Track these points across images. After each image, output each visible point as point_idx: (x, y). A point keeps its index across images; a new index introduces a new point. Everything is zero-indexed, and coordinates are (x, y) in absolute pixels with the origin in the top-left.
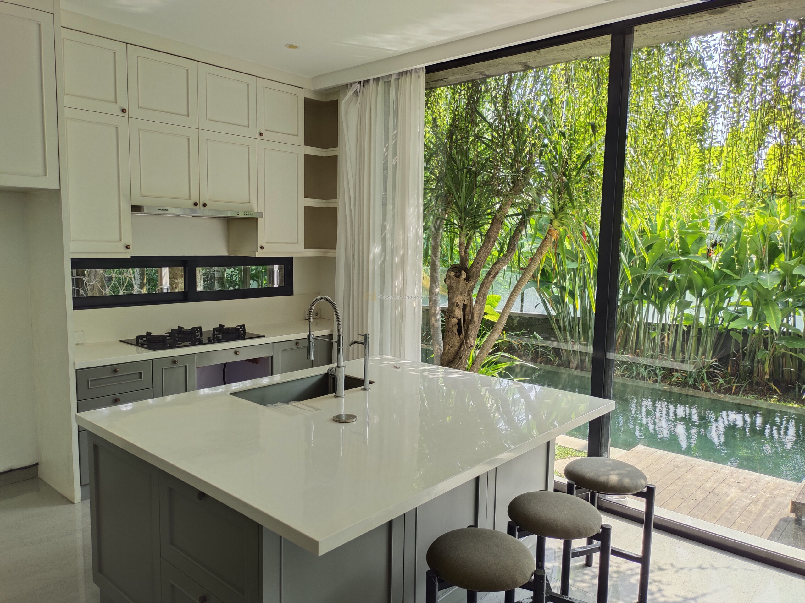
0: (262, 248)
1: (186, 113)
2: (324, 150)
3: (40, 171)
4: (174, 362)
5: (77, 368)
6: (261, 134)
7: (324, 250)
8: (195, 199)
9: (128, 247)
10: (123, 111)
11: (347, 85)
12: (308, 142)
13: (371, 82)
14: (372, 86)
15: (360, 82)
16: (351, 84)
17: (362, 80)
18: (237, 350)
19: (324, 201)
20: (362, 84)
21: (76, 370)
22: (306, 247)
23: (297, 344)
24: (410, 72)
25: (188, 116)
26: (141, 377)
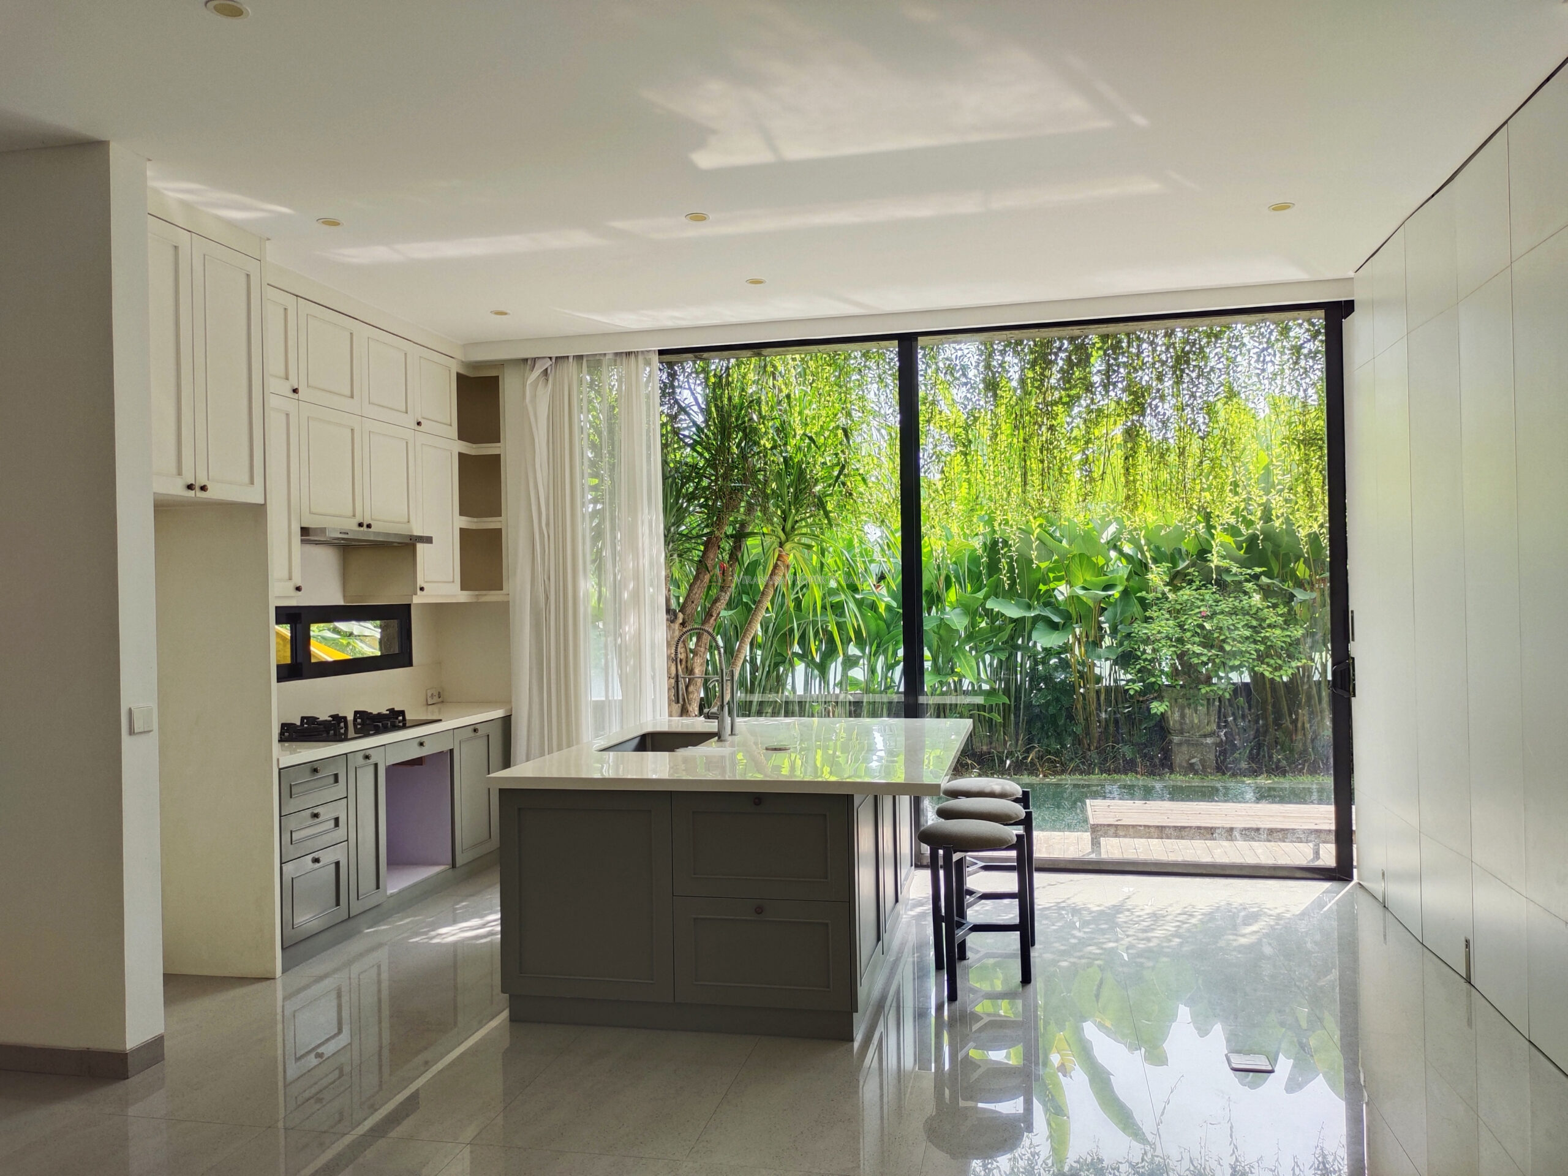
0: (422, 589)
1: (348, 393)
2: (474, 446)
3: (246, 479)
4: (365, 758)
5: (281, 767)
6: (419, 424)
7: (477, 593)
8: (359, 519)
9: (298, 589)
10: (295, 391)
11: (525, 360)
12: (463, 435)
13: (571, 360)
14: (572, 367)
15: (551, 358)
16: (535, 360)
17: (554, 355)
18: (422, 740)
19: (475, 520)
20: (554, 360)
21: (280, 769)
22: (464, 587)
23: (475, 730)
24: (636, 354)
25: (352, 397)
26: (336, 781)
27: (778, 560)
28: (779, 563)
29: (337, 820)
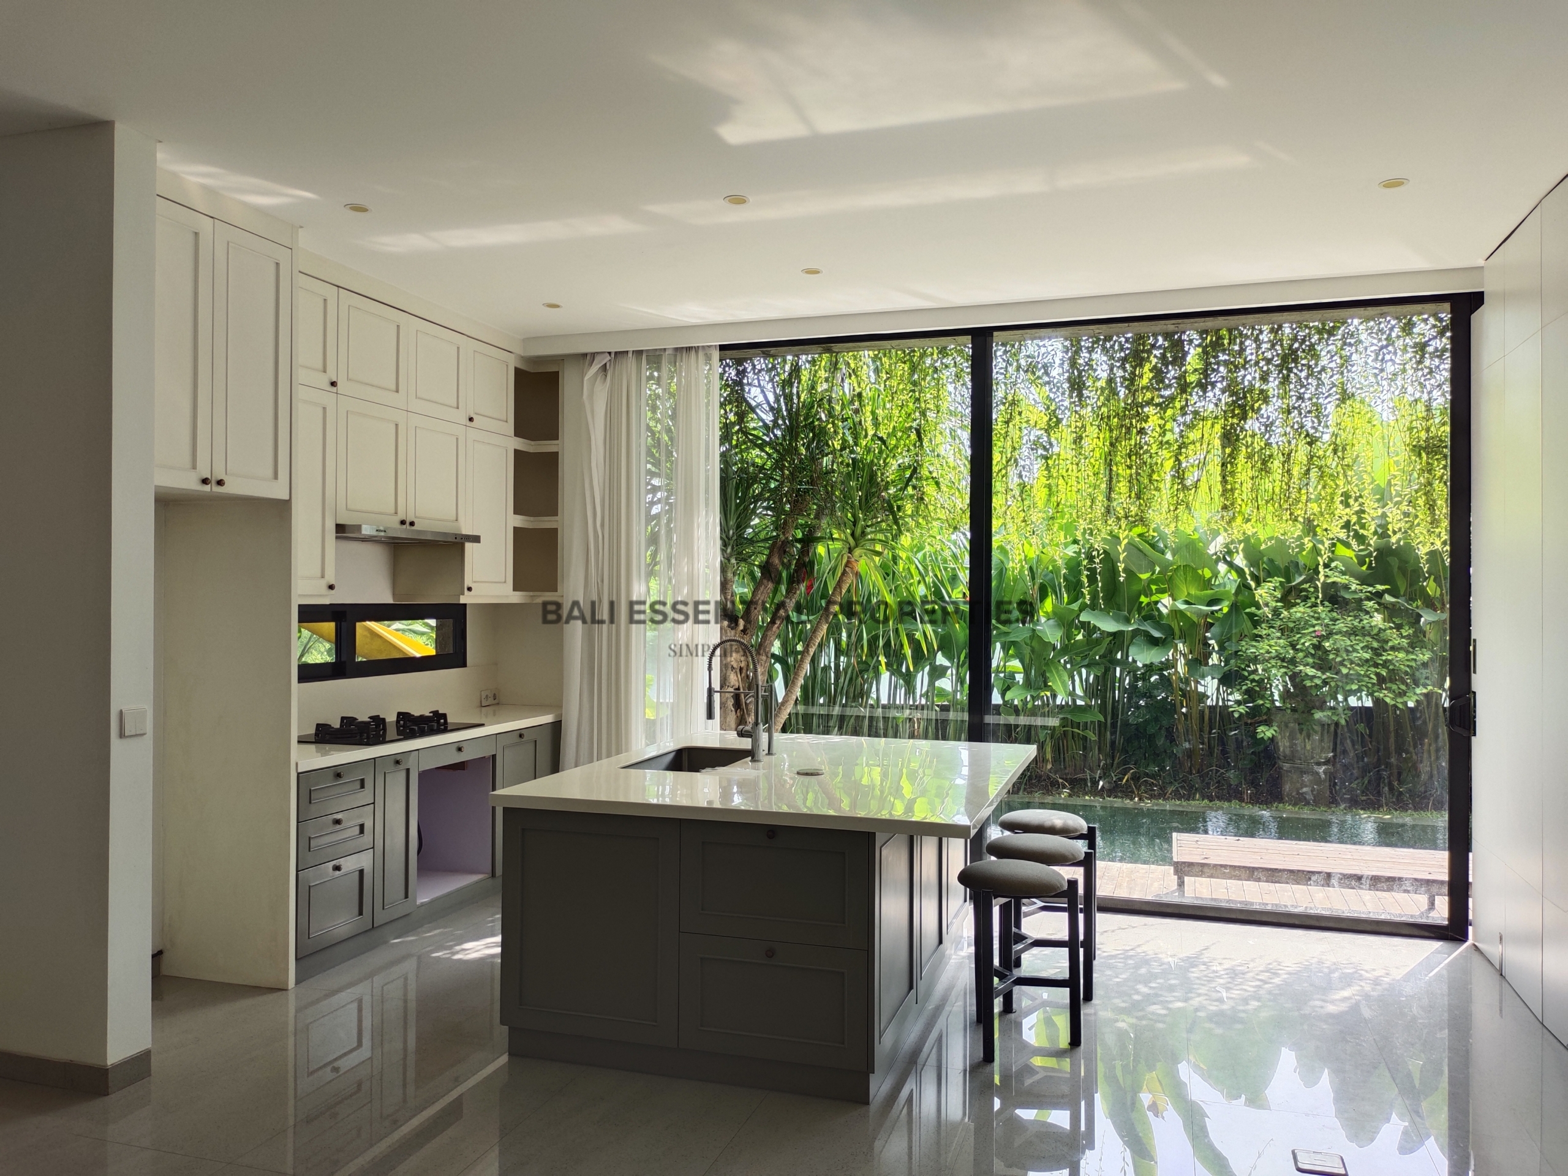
0: (469, 589)
1: (394, 387)
2: (533, 443)
3: (270, 472)
4: (398, 762)
5: (299, 771)
6: (471, 419)
7: (531, 593)
8: (401, 516)
9: (331, 587)
10: (333, 384)
11: (585, 355)
12: (519, 432)
13: (630, 355)
14: (631, 362)
15: (610, 353)
16: (594, 355)
17: (613, 350)
18: (461, 745)
19: (532, 519)
20: (613, 356)
21: (299, 774)
22: (516, 588)
23: (521, 736)
24: (697, 349)
25: (397, 391)
26: (362, 786)
27: (846, 566)
28: (847, 569)
29: (362, 827)
